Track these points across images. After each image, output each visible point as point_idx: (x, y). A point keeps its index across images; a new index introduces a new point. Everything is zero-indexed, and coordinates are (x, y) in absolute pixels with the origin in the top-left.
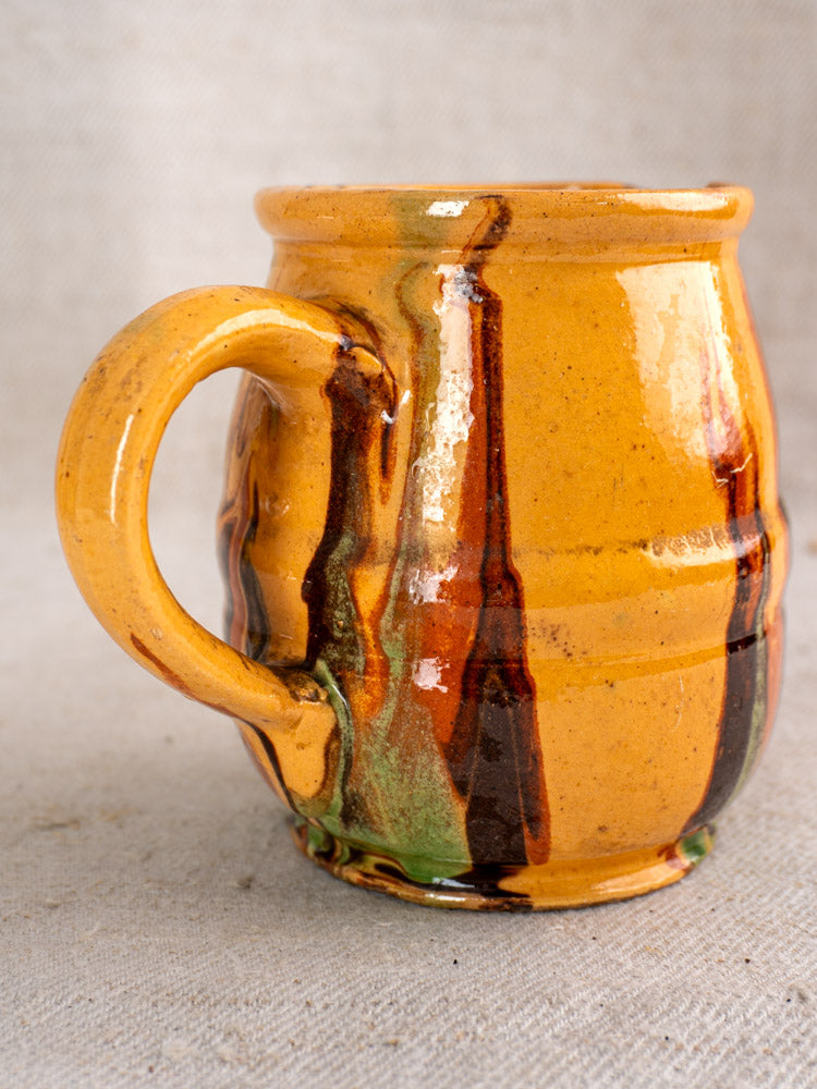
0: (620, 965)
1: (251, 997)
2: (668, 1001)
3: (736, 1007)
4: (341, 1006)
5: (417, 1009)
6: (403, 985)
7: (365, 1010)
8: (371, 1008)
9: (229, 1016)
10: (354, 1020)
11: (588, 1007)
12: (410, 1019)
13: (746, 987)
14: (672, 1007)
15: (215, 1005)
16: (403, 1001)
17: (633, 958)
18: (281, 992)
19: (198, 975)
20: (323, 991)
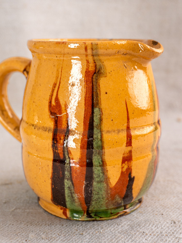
0: (133, 215)
2: (144, 223)
3: (160, 225)
4: (70, 226)
5: (87, 226)
7: (75, 227)
9: (44, 228)
10: (73, 229)
11: (126, 225)
12: (85, 229)
13: (162, 220)
14: (145, 225)
17: (136, 214)
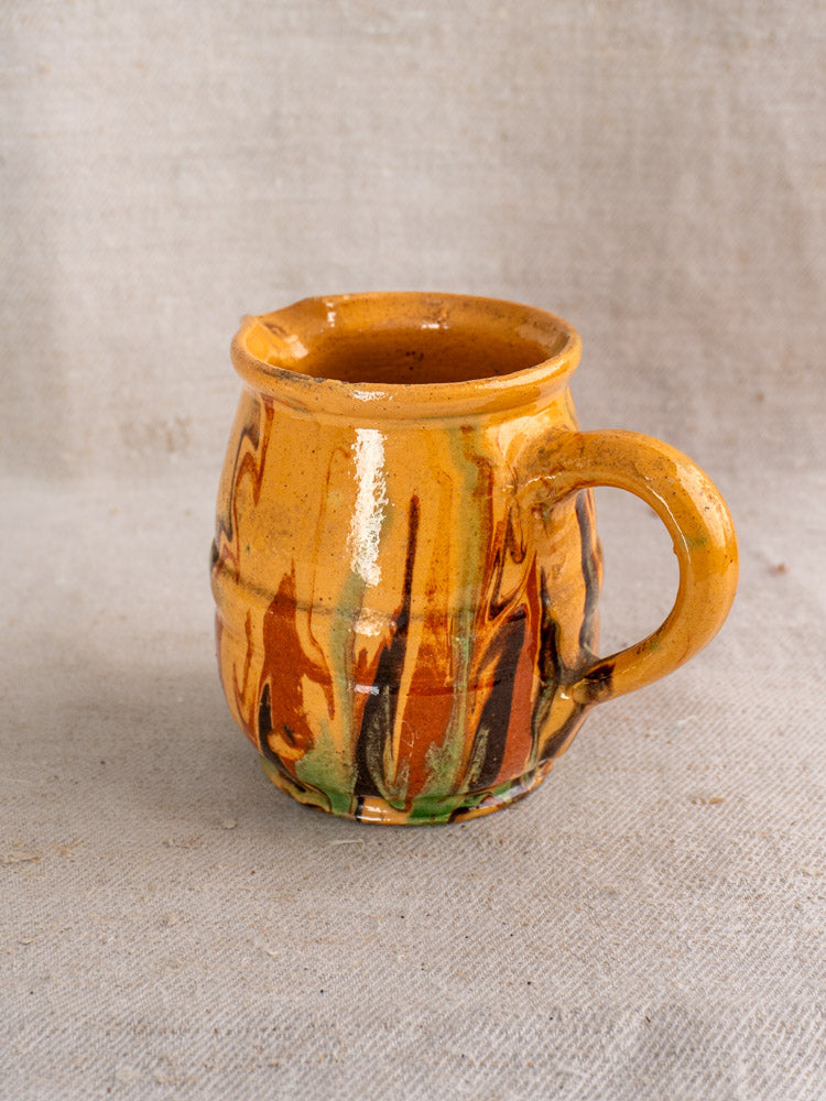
0: (439, 989)
1: (176, 1026)
2: (467, 1022)
3: (514, 1026)
4: (239, 1032)
5: (293, 1035)
6: (283, 1012)
7: (256, 1036)
8: (260, 1033)
9: (161, 1043)
10: (249, 1044)
11: (412, 1028)
12: (287, 1043)
13: (523, 1008)
14: (470, 1028)
15: (151, 1033)
16: (282, 1027)
17: (448, 982)
18: (197, 1020)
19: (137, 1005)
20: (227, 1019)
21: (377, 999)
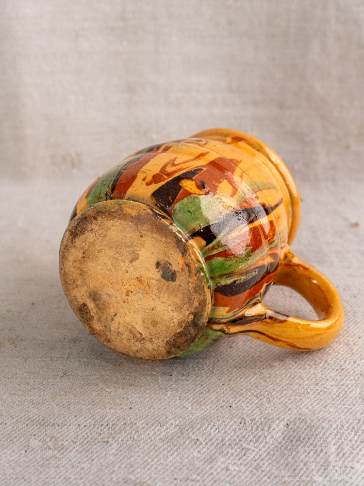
0: (187, 408)
1: (60, 422)
2: (200, 424)
3: (223, 426)
4: (90, 426)
5: (116, 428)
6: (112, 417)
7: (98, 428)
8: (100, 427)
9: (52, 430)
10: (94, 432)
11: (173, 426)
12: (113, 432)
13: (227, 418)
14: (201, 427)
15: (48, 426)
16: (111, 424)
17: (191, 405)
18: (70, 420)
19: (42, 413)
20: (84, 420)
21: (157, 412)
